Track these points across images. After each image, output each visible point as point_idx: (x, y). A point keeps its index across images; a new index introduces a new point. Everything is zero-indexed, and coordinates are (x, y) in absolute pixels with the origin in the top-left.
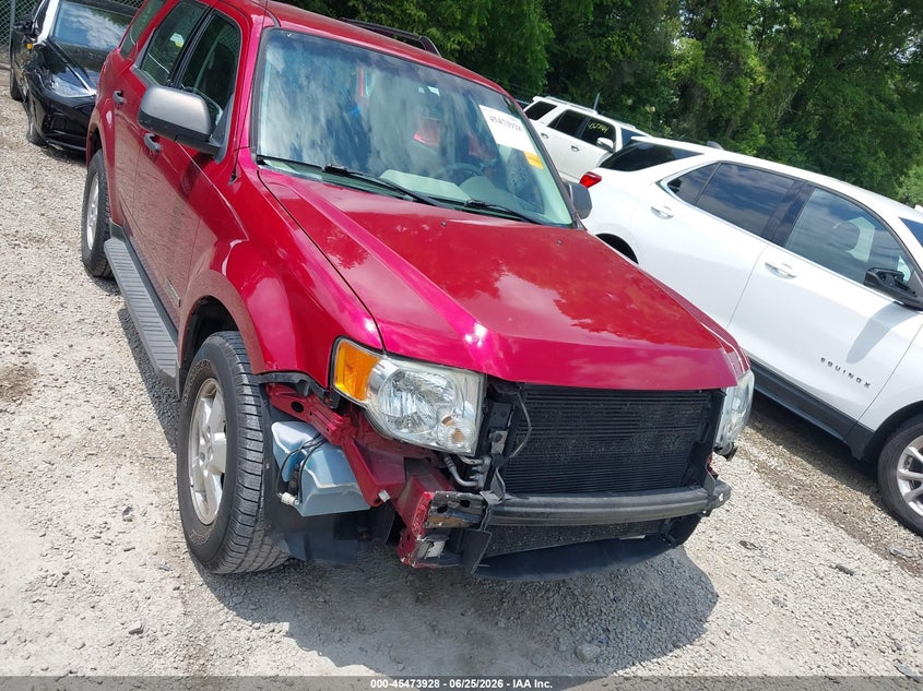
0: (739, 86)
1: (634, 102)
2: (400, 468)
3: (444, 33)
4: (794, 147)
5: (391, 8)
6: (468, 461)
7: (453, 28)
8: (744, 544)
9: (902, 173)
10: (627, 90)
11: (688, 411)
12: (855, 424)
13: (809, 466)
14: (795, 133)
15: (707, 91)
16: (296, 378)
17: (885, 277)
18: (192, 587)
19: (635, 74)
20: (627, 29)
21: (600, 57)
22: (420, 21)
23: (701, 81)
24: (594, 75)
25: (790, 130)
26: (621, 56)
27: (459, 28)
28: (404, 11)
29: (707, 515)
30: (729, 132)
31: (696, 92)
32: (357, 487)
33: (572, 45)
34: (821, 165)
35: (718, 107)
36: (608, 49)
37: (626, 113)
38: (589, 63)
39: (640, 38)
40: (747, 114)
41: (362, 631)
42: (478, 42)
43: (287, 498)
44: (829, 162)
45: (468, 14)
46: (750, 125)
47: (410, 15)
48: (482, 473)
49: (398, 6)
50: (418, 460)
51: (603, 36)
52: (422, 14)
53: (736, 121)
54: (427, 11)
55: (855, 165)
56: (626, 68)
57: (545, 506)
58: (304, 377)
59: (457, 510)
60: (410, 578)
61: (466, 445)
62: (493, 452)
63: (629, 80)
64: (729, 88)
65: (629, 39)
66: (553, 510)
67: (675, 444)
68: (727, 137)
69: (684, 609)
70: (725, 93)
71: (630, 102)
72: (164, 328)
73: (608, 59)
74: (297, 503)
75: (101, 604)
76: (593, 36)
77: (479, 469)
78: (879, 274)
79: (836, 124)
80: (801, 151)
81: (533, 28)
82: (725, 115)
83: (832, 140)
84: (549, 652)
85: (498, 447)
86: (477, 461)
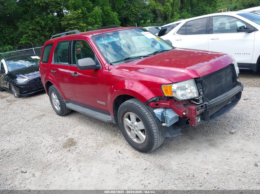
0: (167, 5)
1: (144, 21)
2: (183, 107)
3: (92, 26)
4: (187, 13)
5: (77, 27)
6: (197, 98)
7: (94, 24)
8: (245, 99)
9: (216, 7)
10: (141, 19)
11: (229, 70)
12: (251, 64)
13: (245, 79)
14: (186, 10)
15: (160, 10)
16: (155, 99)
17: (241, 28)
18: (147, 158)
19: (141, 14)
20: (134, 4)
21: (131, 14)
22: (85, 26)
23: (157, 8)
24: (132, 19)
25: (184, 10)
26: (136, 11)
27: (95, 24)
28: (80, 26)
29: (243, 90)
30: (169, 17)
31: (158, 12)
32: (177, 115)
33: (123, 15)
34: (196, 15)
35: (165, 13)
36: (132, 11)
37: (143, 25)
38: (129, 17)
39: (138, 5)
40: (172, 11)
41: (186, 149)
42: (101, 25)
43: (164, 124)
44: (197, 13)
45: (96, 19)
46: (174, 13)
47: (82, 26)
48: (201, 100)
49: (78, 26)
50: (186, 104)
51: (129, 9)
52: (85, 24)
53: (170, 13)
54: (86, 23)
55: (204, 11)
56: (138, 14)
57: (216, 100)
58: (156, 97)
59: (201, 109)
60: (186, 137)
61: (195, 95)
62: (201, 94)
63: (141, 16)
64: (165, 7)
65: (136, 7)
66: (218, 101)
67: (229, 78)
68: (170, 19)
69: (244, 116)
70: (164, 9)
71: (143, 22)
72: (99, 113)
73: (133, 14)
74: (166, 124)
75: (133, 168)
76: (127, 10)
77: (200, 99)
78: (239, 28)
79: (194, 3)
80: (189, 13)
81: (113, 15)
82: (167, 14)
83: (195, 7)
84: (225, 136)
85: (202, 93)
86: (199, 98)
